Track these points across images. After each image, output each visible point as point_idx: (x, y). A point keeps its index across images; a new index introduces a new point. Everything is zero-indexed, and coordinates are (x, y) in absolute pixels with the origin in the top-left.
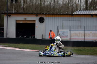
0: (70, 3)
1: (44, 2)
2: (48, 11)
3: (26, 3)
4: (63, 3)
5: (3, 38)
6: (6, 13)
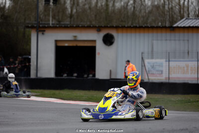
0: (167, 3)
1: (114, 2)
2: (122, 21)
3: (76, 5)
4: (152, 3)
5: (29, 77)
6: (35, 26)
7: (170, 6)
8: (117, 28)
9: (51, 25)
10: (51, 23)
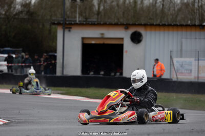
0: (197, 1)
4: (181, 1)
5: (55, 75)
6: (62, 22)
7: (200, 4)
8: (145, 25)
9: (77, 22)
10: (77, 19)
